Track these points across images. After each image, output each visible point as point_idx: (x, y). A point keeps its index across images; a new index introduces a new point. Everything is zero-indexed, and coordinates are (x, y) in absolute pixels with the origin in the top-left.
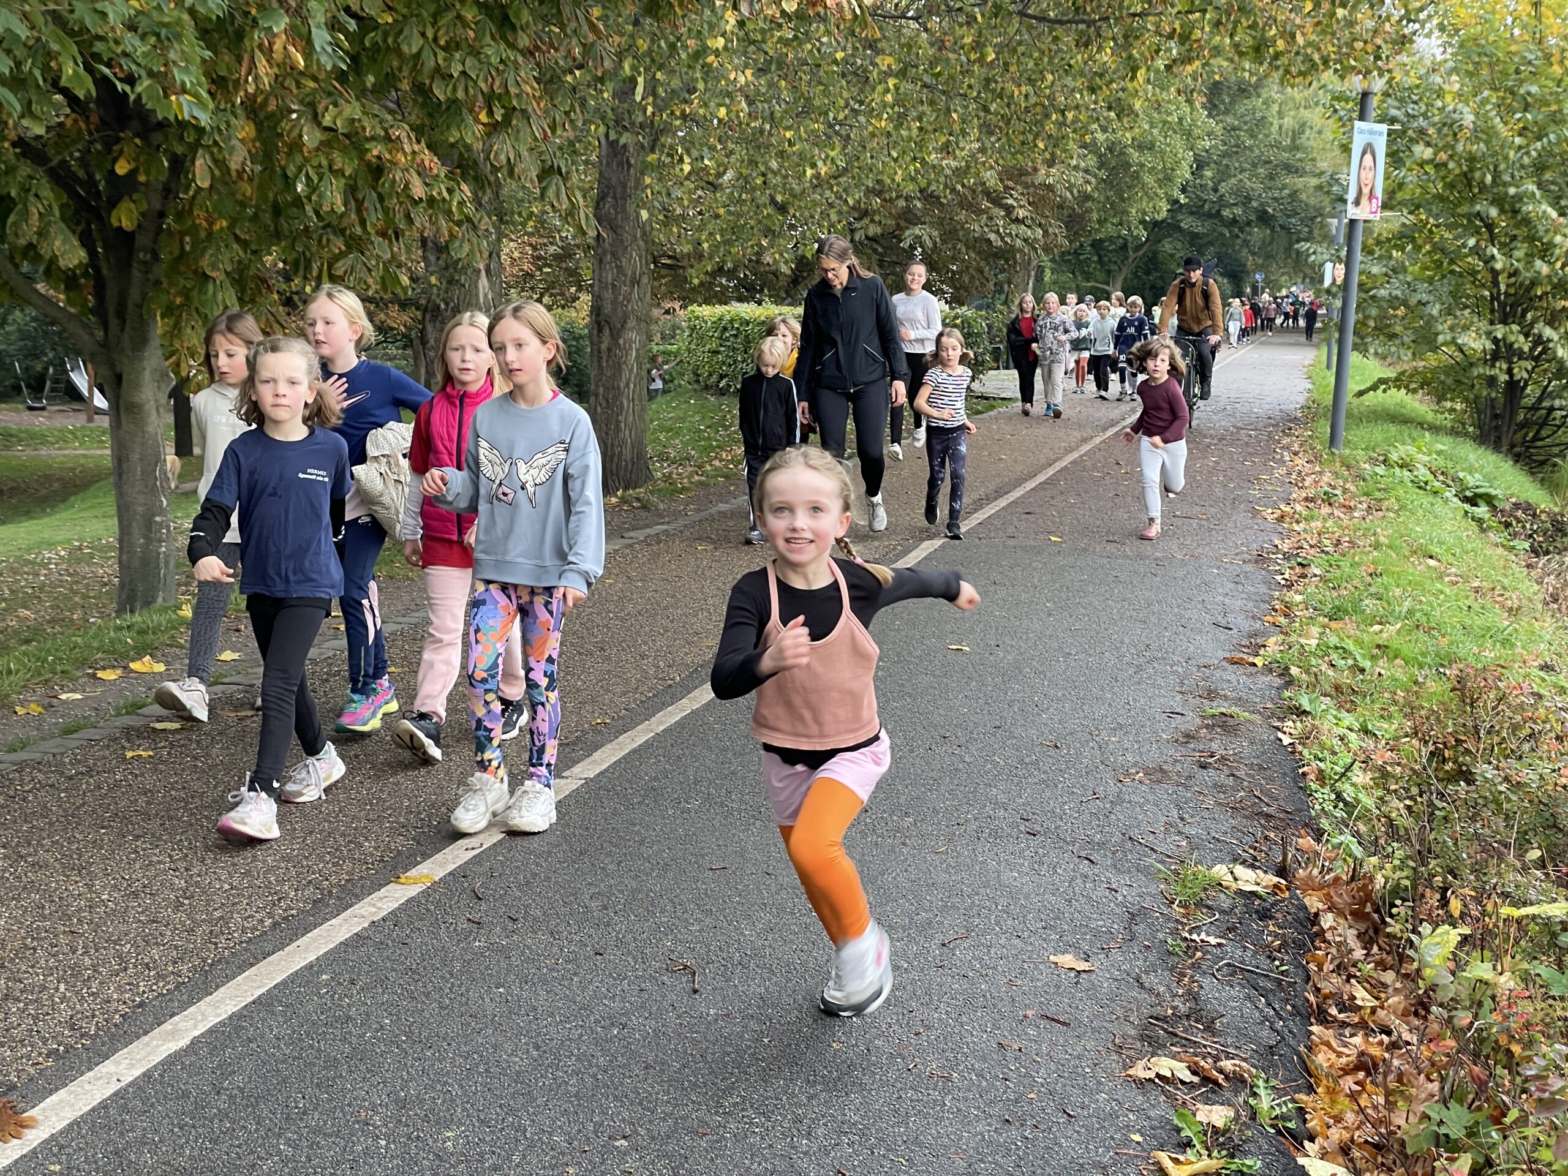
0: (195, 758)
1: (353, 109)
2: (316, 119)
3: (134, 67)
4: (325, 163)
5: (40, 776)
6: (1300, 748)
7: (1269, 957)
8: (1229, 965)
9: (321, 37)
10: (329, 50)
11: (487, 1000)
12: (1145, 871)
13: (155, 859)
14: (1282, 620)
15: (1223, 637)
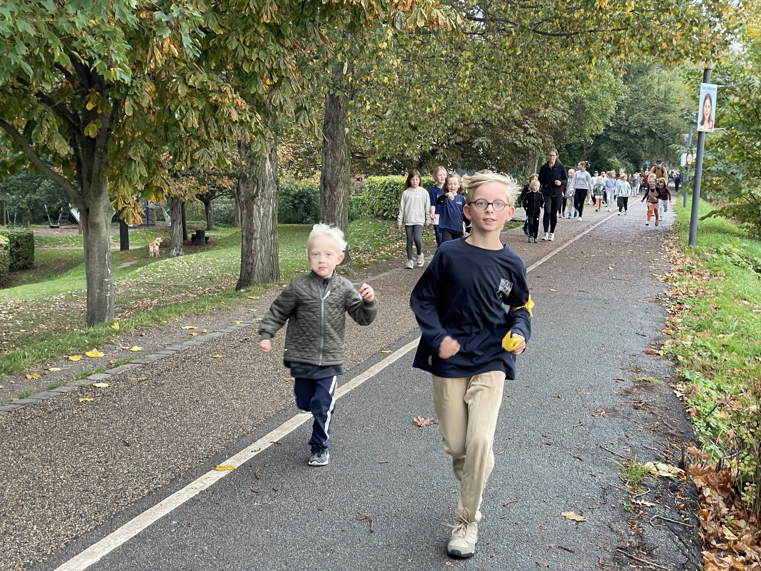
0: (115, 402)
1: (203, 77)
2: (185, 82)
3: (92, 54)
4: (189, 103)
5: (35, 411)
6: (686, 398)
7: (678, 513)
8: (657, 518)
9: (187, 41)
10: (191, 47)
11: (260, 536)
12: (610, 465)
13: (90, 456)
14: (671, 331)
15: (641, 340)
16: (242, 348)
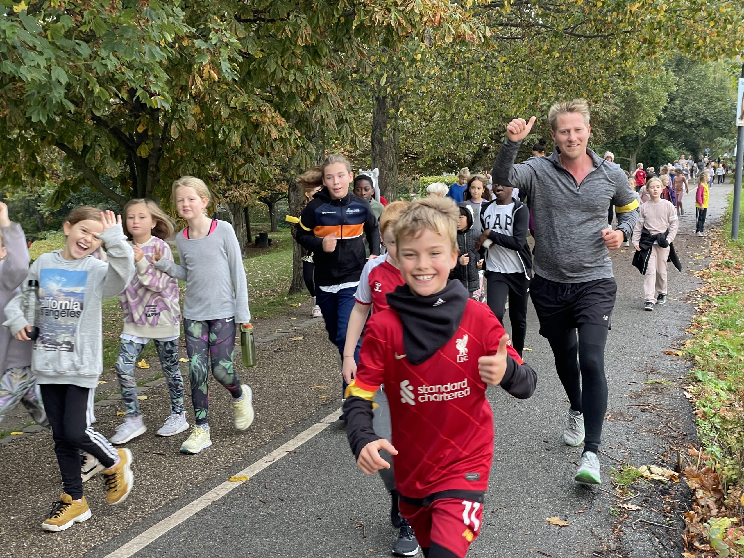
1: (244, 98)
2: (227, 104)
3: (133, 85)
4: (231, 124)
6: (695, 400)
7: (664, 516)
8: (641, 521)
9: (225, 66)
10: (229, 71)
11: (260, 545)
14: (695, 331)
15: (663, 341)
16: (275, 358)
